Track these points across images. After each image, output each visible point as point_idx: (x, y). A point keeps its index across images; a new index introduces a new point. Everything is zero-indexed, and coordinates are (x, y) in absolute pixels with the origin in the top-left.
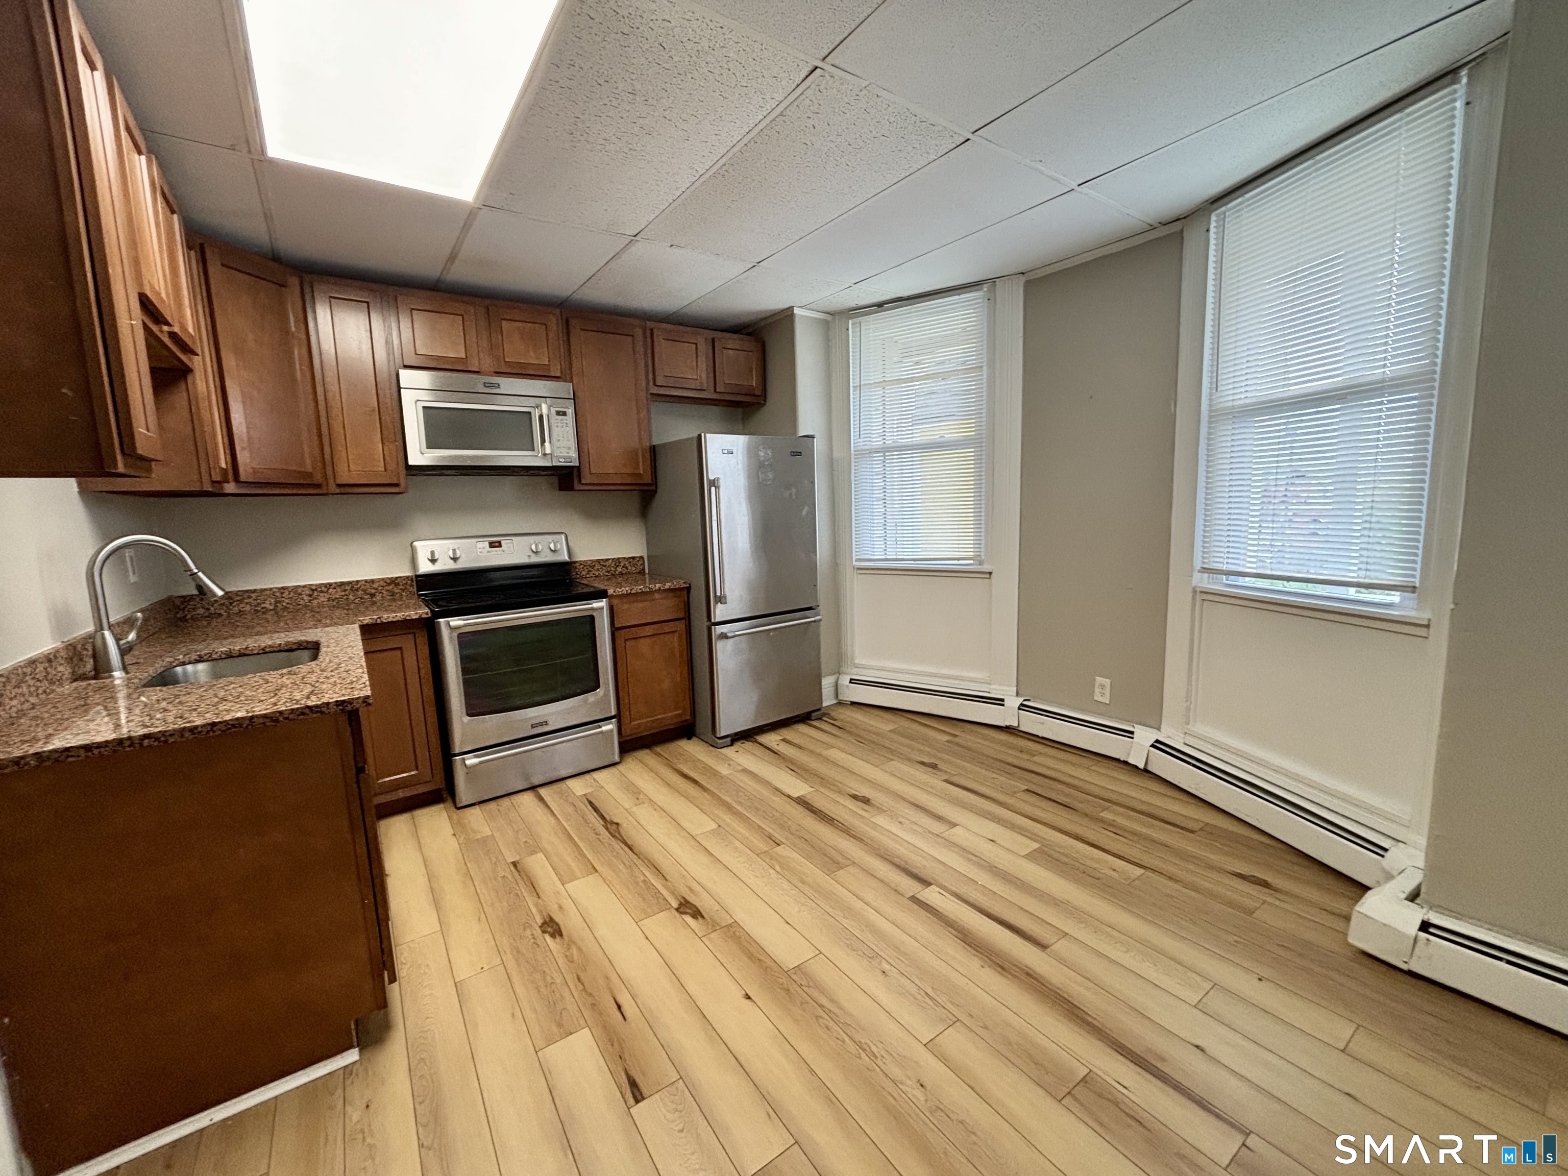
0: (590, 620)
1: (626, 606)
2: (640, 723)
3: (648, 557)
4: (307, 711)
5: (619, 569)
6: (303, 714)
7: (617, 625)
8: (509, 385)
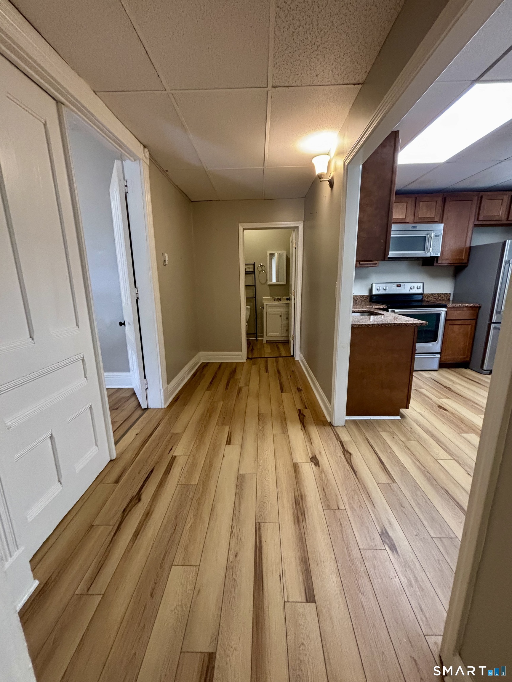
0: (438, 315)
1: (452, 312)
2: (449, 358)
3: (454, 294)
4: (413, 324)
5: (440, 298)
6: (412, 325)
7: (447, 319)
8: (420, 226)
